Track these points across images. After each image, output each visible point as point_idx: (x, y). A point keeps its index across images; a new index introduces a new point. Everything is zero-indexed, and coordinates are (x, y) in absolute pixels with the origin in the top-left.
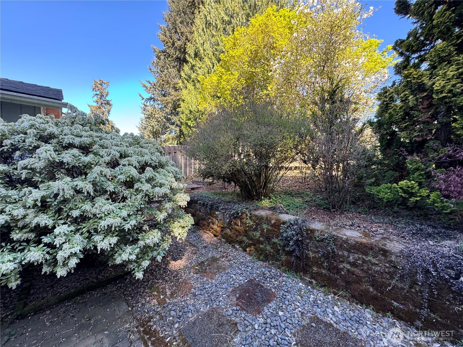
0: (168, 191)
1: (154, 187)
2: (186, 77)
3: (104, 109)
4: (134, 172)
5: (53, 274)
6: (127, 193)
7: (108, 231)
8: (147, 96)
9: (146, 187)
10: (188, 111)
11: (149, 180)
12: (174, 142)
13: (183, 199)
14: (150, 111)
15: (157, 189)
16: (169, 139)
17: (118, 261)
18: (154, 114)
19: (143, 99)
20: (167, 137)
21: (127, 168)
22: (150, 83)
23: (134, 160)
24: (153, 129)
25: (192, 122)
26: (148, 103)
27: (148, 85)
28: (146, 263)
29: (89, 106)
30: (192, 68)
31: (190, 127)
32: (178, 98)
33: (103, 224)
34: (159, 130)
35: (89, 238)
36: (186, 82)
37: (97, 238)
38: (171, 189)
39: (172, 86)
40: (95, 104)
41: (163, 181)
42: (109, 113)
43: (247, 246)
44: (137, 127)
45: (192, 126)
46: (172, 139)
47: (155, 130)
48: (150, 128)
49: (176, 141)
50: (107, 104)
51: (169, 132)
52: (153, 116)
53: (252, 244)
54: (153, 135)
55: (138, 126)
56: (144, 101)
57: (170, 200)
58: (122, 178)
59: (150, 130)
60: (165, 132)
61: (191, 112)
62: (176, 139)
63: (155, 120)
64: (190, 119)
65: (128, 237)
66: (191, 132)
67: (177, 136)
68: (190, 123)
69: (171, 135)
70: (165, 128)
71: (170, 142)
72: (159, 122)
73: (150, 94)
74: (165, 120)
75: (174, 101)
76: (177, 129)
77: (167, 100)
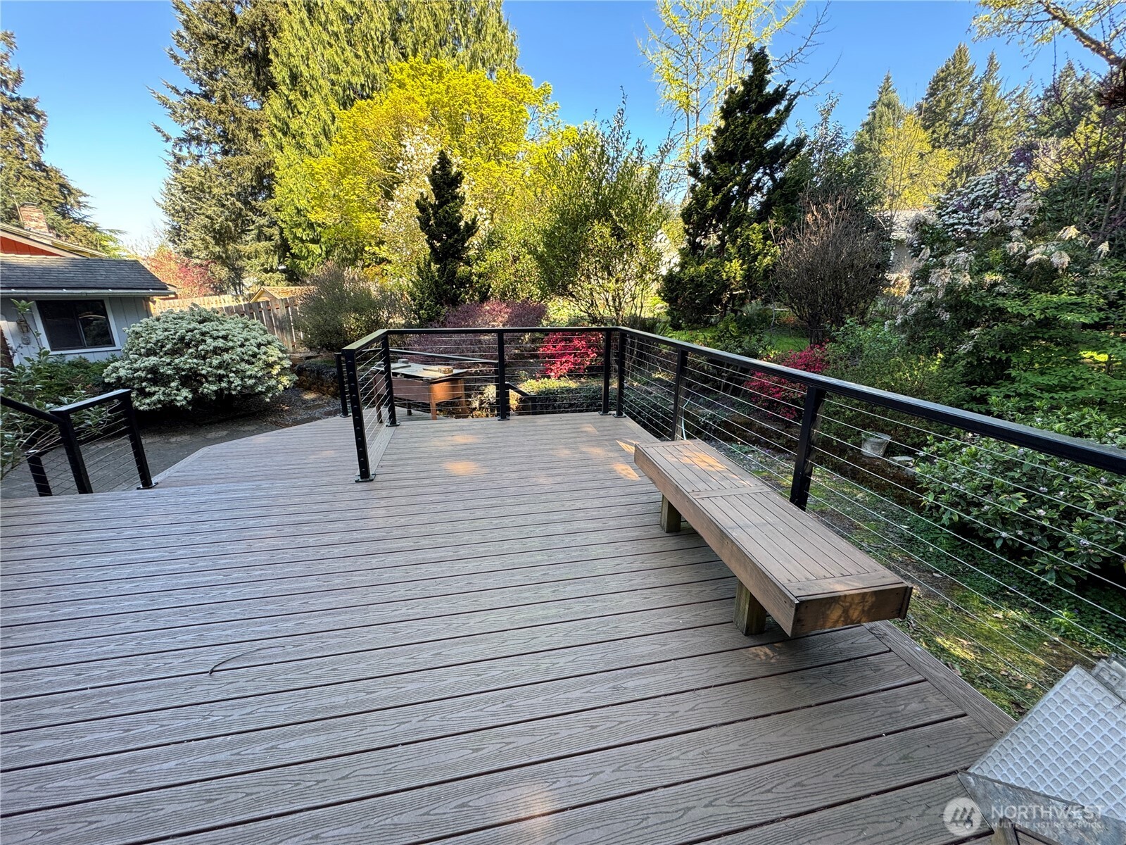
0: (277, 359)
1: (268, 357)
2: (279, 124)
3: (20, 130)
6: (253, 360)
7: (250, 377)
8: (177, 131)
9: (264, 357)
10: (293, 207)
12: (271, 259)
14: (198, 179)
15: (270, 358)
16: (257, 251)
17: (257, 391)
18: (209, 188)
19: (168, 139)
20: (253, 249)
21: (250, 347)
22: (178, 92)
24: (213, 223)
25: (304, 230)
26: (185, 150)
27: (174, 99)
28: (270, 395)
30: (291, 106)
31: (302, 240)
32: (265, 160)
33: (248, 373)
34: (229, 227)
35: (242, 380)
36: (279, 135)
37: (246, 380)
38: (279, 358)
39: (245, 125)
41: (273, 354)
44: (159, 205)
45: (304, 238)
46: (267, 253)
48: (204, 220)
49: (276, 257)
50: (25, 111)
51: (256, 231)
54: (214, 238)
55: (161, 202)
56: (171, 143)
57: (278, 364)
59: (205, 227)
60: (243, 231)
61: (299, 211)
62: (275, 252)
63: (214, 201)
64: (300, 224)
65: (259, 380)
66: (304, 250)
67: (276, 246)
68: (299, 232)
69: (261, 244)
70: (243, 222)
71: (262, 260)
72: (223, 206)
73: (185, 128)
74: (239, 204)
75: (258, 168)
76: (275, 231)
77: (238, 164)
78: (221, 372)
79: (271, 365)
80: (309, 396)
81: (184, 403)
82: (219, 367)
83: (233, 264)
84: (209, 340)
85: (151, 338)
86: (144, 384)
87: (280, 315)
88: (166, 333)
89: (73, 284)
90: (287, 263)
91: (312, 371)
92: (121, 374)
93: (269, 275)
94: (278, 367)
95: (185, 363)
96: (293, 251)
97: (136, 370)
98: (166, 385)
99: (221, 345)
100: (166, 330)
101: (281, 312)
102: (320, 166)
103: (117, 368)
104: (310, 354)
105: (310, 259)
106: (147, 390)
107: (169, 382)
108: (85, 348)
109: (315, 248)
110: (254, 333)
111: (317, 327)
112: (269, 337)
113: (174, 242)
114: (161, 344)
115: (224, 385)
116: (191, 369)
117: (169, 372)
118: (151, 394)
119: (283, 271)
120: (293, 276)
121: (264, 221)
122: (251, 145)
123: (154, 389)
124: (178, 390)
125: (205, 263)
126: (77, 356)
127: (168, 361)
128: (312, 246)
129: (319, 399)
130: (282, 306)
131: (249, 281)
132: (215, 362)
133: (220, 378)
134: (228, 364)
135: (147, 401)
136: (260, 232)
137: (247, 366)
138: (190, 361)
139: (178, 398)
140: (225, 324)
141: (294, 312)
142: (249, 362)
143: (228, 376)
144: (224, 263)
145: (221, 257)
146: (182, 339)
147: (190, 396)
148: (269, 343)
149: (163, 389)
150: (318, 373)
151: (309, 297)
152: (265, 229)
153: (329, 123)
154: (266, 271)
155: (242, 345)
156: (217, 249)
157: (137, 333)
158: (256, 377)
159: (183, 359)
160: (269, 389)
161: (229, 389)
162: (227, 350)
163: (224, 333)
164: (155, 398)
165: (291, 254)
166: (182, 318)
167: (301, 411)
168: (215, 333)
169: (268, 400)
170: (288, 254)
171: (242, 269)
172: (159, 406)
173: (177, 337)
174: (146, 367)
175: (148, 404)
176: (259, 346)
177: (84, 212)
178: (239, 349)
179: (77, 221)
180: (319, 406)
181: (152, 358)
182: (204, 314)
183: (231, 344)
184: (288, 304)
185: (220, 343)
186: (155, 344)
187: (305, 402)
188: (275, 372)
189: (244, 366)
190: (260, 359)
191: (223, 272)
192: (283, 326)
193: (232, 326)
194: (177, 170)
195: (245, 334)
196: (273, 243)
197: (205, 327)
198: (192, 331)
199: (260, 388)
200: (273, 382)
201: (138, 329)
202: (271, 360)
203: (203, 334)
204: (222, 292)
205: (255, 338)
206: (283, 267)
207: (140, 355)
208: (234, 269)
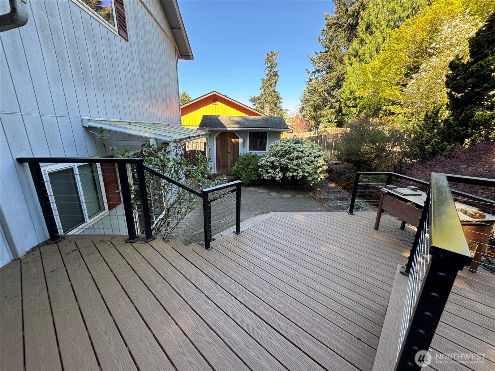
0: (321, 165)
1: (317, 163)
2: (354, 53)
3: (272, 81)
4: (313, 159)
5: (297, 178)
6: (311, 164)
7: (307, 172)
8: (312, 69)
9: (316, 163)
10: (349, 91)
11: (317, 161)
12: (332, 117)
13: (325, 168)
14: (314, 86)
15: (318, 164)
16: (328, 114)
17: (308, 179)
18: (317, 89)
20: (326, 113)
21: (311, 158)
22: (317, 53)
23: (313, 155)
24: (315, 103)
25: (351, 102)
26: (313, 76)
27: (315, 57)
28: (313, 182)
29: (262, 80)
30: (362, 42)
31: (349, 107)
32: (342, 72)
33: (307, 170)
34: (320, 104)
35: (303, 173)
36: (352, 58)
37: (305, 173)
38: (322, 164)
39: (338, 58)
40: (266, 77)
41: (320, 162)
42: (276, 84)
43: (349, 190)
44: (300, 99)
45: (350, 106)
46: (331, 114)
47: (316, 105)
48: (312, 102)
49: (335, 116)
50: (275, 75)
51: (330, 105)
52: (317, 90)
53: (351, 189)
54: (314, 109)
55: (301, 98)
56: (309, 74)
57: (321, 167)
58: (310, 160)
59: (312, 105)
60: (325, 106)
61: (351, 92)
62: (335, 113)
63: (318, 94)
64: (350, 99)
65: (311, 175)
66: (348, 111)
67: (336, 111)
68: (349, 103)
69: (330, 110)
70: (326, 102)
71: (329, 117)
72: (320, 96)
73: (316, 67)
74: (326, 95)
75: (339, 76)
76: (338, 104)
77: (331, 76)
78: (296, 168)
79: (318, 168)
80: (332, 185)
81: (279, 179)
82: (296, 165)
83: (317, 120)
84: (295, 152)
85: (275, 149)
86: (268, 168)
87: (329, 142)
88: (281, 147)
89: (260, 126)
90: (339, 118)
91: (337, 172)
92: (263, 163)
93: (329, 124)
94: (321, 169)
95: (284, 161)
96: (343, 112)
97: (268, 162)
98: (275, 170)
99: (299, 155)
100: (282, 146)
101: (330, 140)
102: (369, 67)
103: (262, 160)
104: (337, 162)
105: (350, 116)
106: (268, 171)
107: (276, 169)
108: (258, 150)
109: (354, 110)
110: (315, 151)
111: (346, 150)
112: (321, 153)
113: (301, 112)
114: (278, 152)
115: (295, 174)
116: (285, 164)
117: (277, 165)
118: (269, 173)
119: (336, 122)
120: (340, 124)
121: (334, 100)
122: (339, 67)
123: (271, 171)
124: (278, 173)
125: (308, 119)
126: (255, 153)
127: (278, 159)
128: (352, 109)
129: (336, 187)
130: (331, 137)
131: (321, 127)
132: (295, 163)
133: (295, 170)
134: (300, 165)
135: (267, 175)
136: (332, 105)
137: (307, 167)
138: (286, 161)
139: (277, 177)
140: (304, 145)
141: (336, 141)
142: (309, 165)
143: (298, 170)
144: (315, 119)
145: (314, 117)
146: (286, 150)
147: (282, 177)
148: (320, 156)
149: (274, 171)
150: (339, 174)
151: (346, 134)
152: (334, 104)
153: (381, 43)
154: (329, 122)
155: (308, 156)
156: (314, 113)
157: (272, 146)
158: (309, 173)
159: (283, 159)
160: (314, 179)
161: (297, 176)
162: (301, 158)
163: (302, 149)
164: (270, 175)
165: (342, 114)
166: (289, 141)
167: (325, 193)
168: (299, 149)
169: (312, 185)
170: (340, 114)
171: (320, 122)
172: (271, 178)
173: (284, 149)
174: (270, 161)
175: (267, 177)
176: (315, 157)
177: (281, 104)
178: (306, 158)
179: (278, 107)
180: (334, 192)
181: (274, 158)
182: (297, 140)
183: (303, 155)
184: (335, 136)
185: (299, 154)
186: (276, 152)
187: (328, 188)
188: (318, 171)
189: (306, 166)
190: (313, 164)
191: (313, 123)
192: (329, 147)
193: (307, 147)
194: (309, 84)
195: (311, 151)
196: (335, 110)
197: (295, 146)
198: (290, 147)
199: (310, 178)
200: (316, 176)
201: (273, 145)
202: (319, 165)
203: (294, 149)
204: (311, 131)
205: (314, 153)
206: (336, 121)
207: (271, 155)
208: (318, 122)
